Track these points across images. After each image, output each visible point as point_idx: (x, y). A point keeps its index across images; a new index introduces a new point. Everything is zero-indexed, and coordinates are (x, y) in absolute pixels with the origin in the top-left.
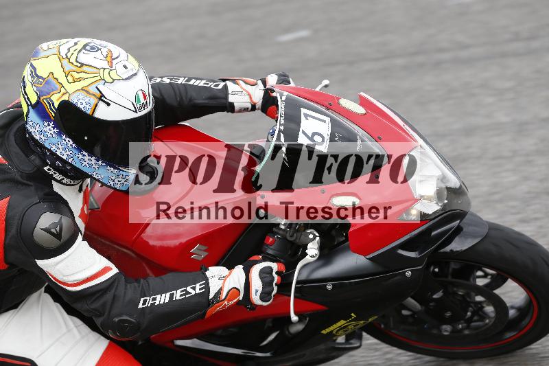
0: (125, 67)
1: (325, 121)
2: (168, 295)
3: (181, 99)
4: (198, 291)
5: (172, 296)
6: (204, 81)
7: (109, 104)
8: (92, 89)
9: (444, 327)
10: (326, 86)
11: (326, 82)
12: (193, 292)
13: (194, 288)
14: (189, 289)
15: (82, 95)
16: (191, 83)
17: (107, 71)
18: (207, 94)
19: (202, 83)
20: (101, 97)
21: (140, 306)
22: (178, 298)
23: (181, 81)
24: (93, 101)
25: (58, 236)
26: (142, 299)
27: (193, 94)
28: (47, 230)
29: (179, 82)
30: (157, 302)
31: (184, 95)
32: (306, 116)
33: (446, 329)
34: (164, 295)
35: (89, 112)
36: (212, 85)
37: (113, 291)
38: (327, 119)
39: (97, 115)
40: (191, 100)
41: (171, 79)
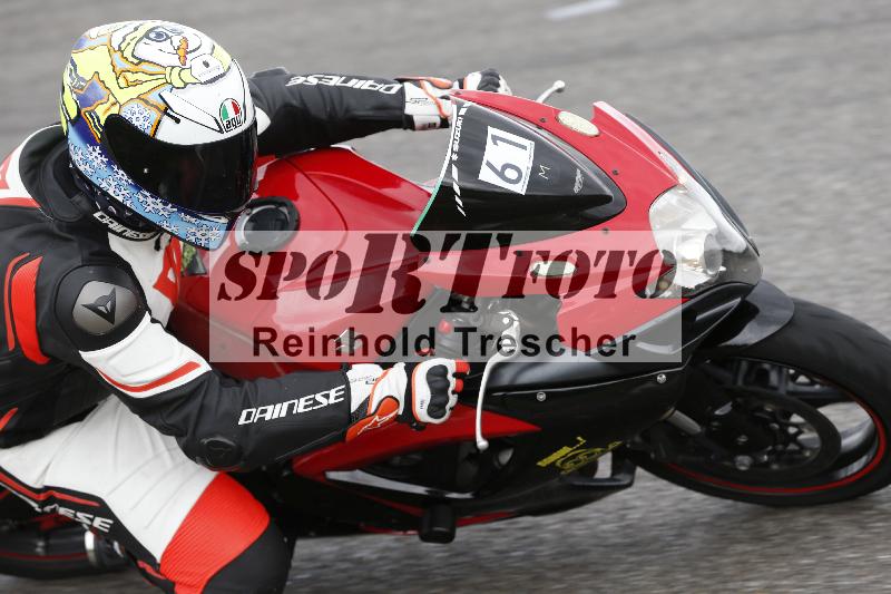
0: (206, 64)
1: (524, 148)
2: (286, 405)
3: (333, 108)
4: (332, 401)
5: (291, 407)
6: (371, 82)
7: (178, 121)
8: (153, 98)
9: (740, 458)
10: (559, 91)
11: (560, 84)
12: (325, 402)
13: (327, 396)
14: (319, 397)
15: (137, 107)
16: (350, 84)
17: (176, 70)
18: (373, 102)
19: (365, 85)
20: (167, 111)
21: (242, 421)
22: (301, 410)
23: (336, 81)
24: (155, 115)
25: (109, 316)
26: (244, 413)
27: (352, 102)
28: (93, 308)
29: (332, 83)
30: (268, 417)
31: (336, 102)
32: (495, 139)
33: (743, 462)
34: (278, 406)
35: (149, 132)
36: (381, 88)
37: (200, 398)
38: (530, 144)
39: (160, 136)
40: (347, 111)
41: (320, 79)
